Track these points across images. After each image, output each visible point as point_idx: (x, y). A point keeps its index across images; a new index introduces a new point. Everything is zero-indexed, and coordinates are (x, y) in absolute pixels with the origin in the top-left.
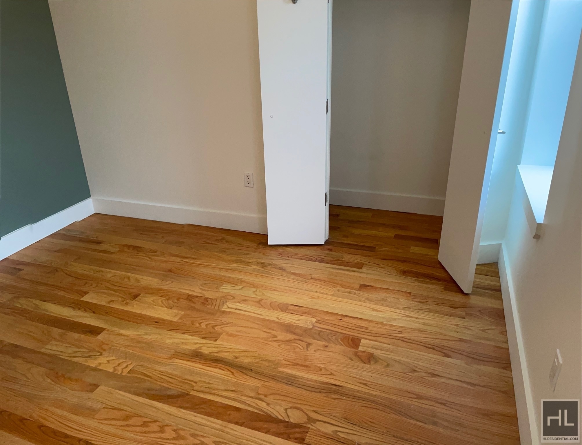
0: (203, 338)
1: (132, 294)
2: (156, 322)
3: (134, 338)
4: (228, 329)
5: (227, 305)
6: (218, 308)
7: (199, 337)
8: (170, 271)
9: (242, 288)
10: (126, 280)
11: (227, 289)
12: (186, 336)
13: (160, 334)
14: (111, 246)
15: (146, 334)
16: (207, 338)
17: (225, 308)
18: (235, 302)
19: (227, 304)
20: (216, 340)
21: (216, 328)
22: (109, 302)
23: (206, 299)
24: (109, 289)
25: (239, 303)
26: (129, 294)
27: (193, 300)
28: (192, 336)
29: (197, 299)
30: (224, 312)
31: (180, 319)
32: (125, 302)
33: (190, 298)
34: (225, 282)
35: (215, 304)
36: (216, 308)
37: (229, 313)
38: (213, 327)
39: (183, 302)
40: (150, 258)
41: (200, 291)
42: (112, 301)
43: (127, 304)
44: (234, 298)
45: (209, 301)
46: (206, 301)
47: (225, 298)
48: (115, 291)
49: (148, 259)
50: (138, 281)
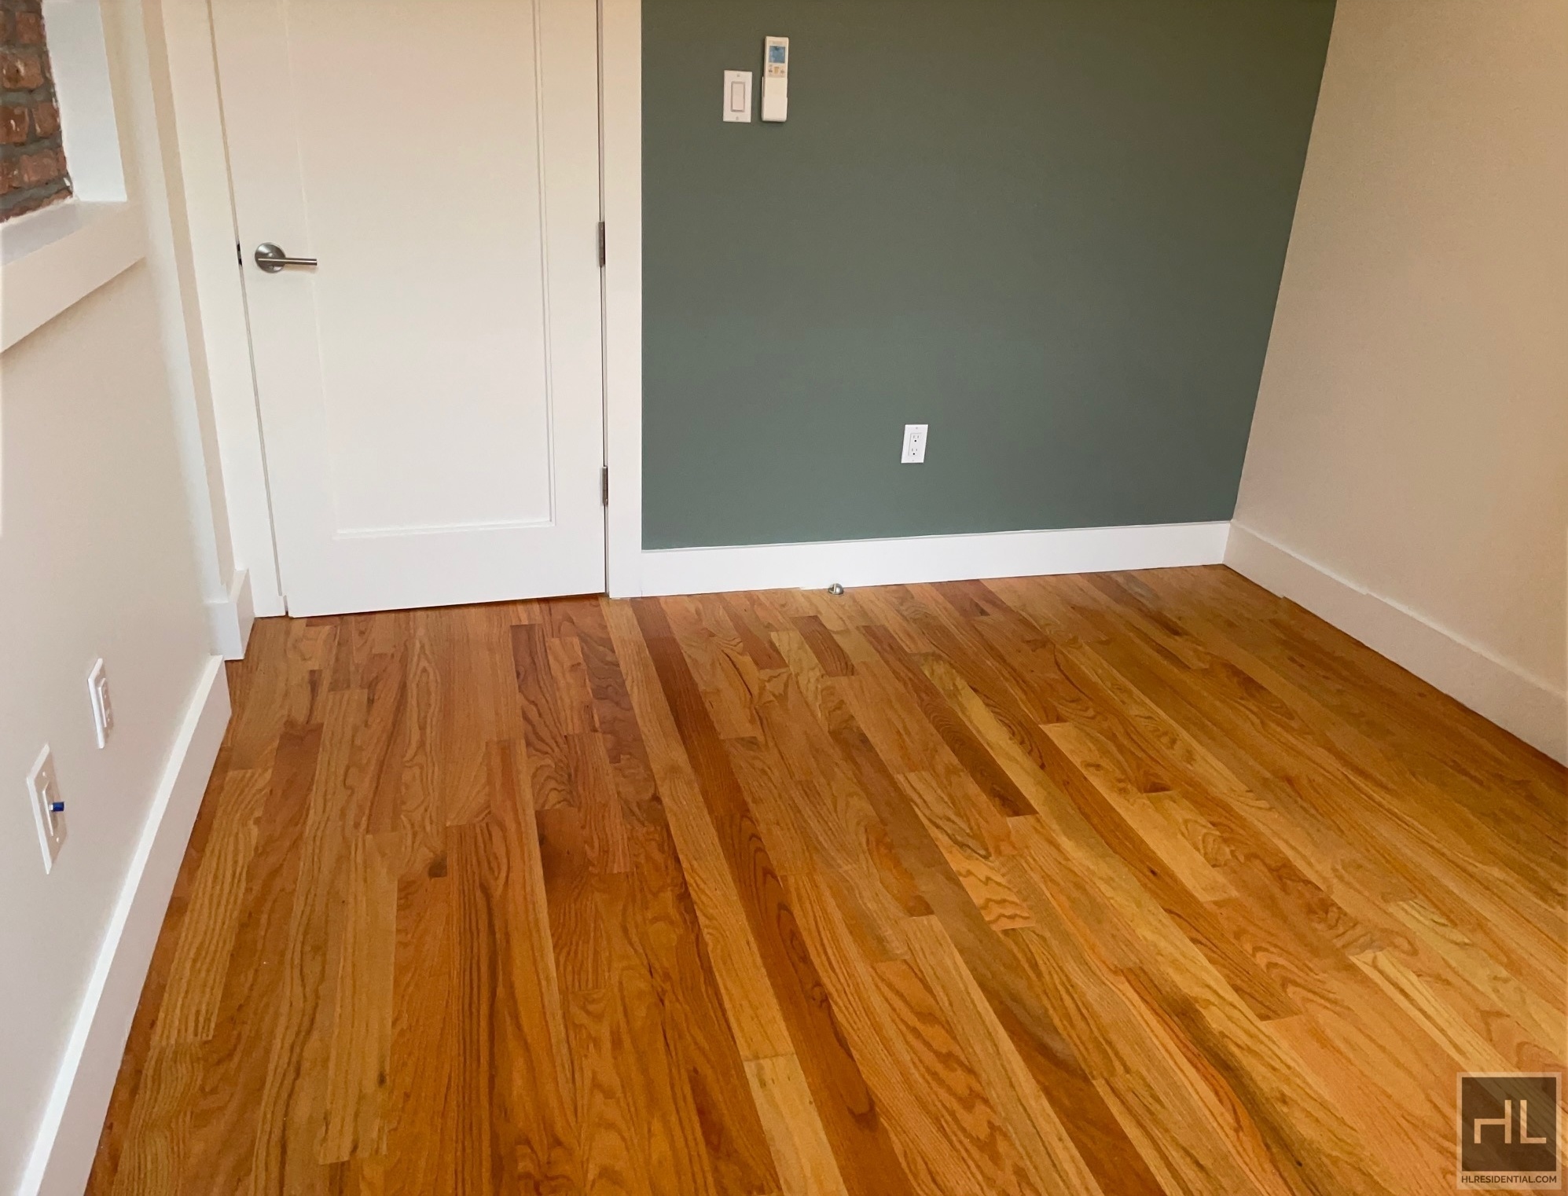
0: (1237, 989)
1: (1153, 779)
2: (1153, 872)
3: (1076, 869)
4: (1325, 1018)
5: (1375, 958)
6: (1344, 947)
7: (1227, 977)
8: (1289, 780)
9: (1466, 944)
10: (1165, 740)
11: (1412, 916)
12: (1195, 951)
13: (1139, 905)
14: (1196, 650)
15: (1109, 881)
16: (1246, 996)
17: (1361, 960)
18: (1407, 966)
19: (1379, 954)
20: (1263, 1017)
21: (1291, 989)
22: (1088, 765)
23: (1326, 905)
24: (1113, 738)
25: (1419, 976)
26: (1146, 773)
27: (1289, 882)
28: (1211, 961)
29: (1300, 886)
30: (1351, 968)
31: (1215, 903)
32: (1122, 785)
33: (1284, 872)
34: (1421, 896)
35: (1341, 930)
36: (1339, 943)
37: (1365, 980)
38: (1285, 982)
39: (1258, 873)
40: (1262, 723)
41: (1329, 874)
42: (1098, 767)
43: (1123, 791)
44: (1414, 952)
45: (1330, 914)
46: (1322, 907)
47: (1387, 937)
48: (1121, 748)
49: (1257, 721)
50: (1190, 757)
